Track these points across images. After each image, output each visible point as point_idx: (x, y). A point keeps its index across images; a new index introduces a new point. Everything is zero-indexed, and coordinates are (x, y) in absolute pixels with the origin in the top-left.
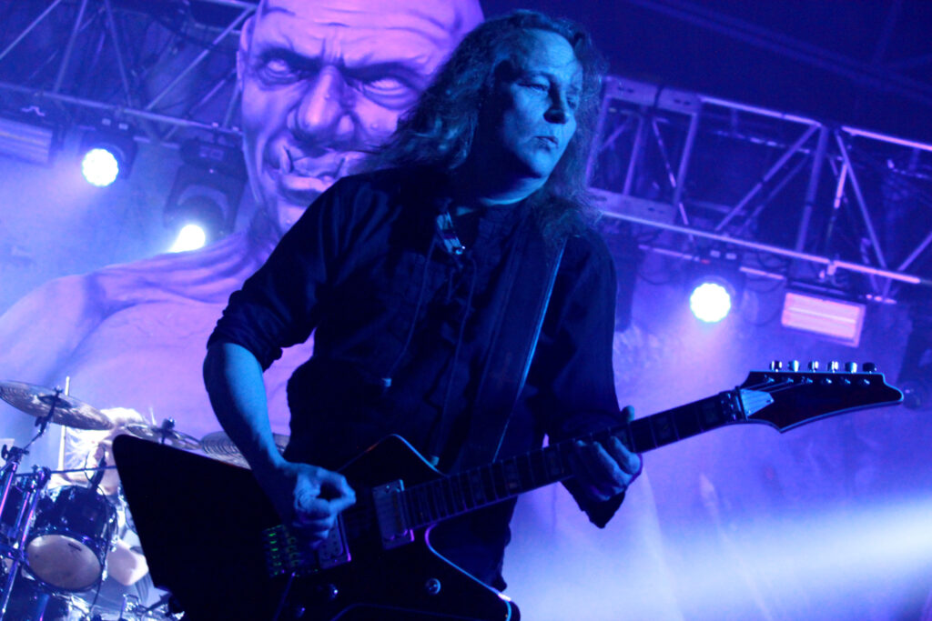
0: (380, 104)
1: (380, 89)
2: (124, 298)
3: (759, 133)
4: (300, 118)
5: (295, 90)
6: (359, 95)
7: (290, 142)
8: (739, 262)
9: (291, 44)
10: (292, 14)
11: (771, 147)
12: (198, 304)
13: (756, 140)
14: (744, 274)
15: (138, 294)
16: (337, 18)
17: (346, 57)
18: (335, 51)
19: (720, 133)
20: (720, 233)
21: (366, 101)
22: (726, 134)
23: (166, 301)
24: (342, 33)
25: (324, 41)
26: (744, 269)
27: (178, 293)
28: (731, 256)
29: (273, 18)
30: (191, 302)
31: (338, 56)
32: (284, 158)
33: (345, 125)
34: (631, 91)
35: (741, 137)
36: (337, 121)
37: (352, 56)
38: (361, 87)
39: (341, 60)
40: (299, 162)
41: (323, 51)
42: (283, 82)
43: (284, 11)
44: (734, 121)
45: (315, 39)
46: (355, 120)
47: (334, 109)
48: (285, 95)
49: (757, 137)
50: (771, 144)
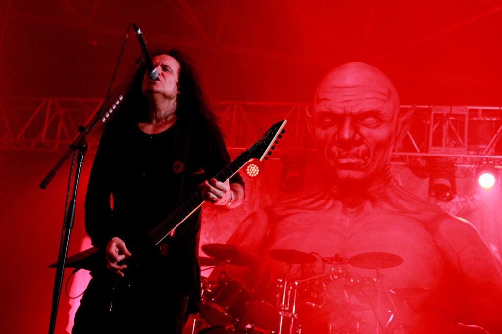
0: (368, 127)
1: (367, 121)
2: (283, 214)
3: (489, 116)
4: (341, 137)
5: (336, 127)
6: (360, 126)
7: (337, 147)
8: (494, 164)
9: (331, 111)
10: (330, 100)
11: (494, 121)
12: (313, 211)
13: (488, 119)
14: (497, 169)
15: (289, 212)
16: (347, 98)
17: (353, 112)
18: (349, 110)
19: (474, 119)
20: (485, 155)
21: (363, 127)
22: (477, 119)
23: (300, 213)
24: (350, 104)
25: (344, 108)
26: (496, 167)
27: (304, 209)
28: (491, 162)
29: (322, 103)
30: (311, 211)
31: (350, 112)
32: (337, 153)
33: (358, 137)
34: (441, 110)
35: (483, 119)
36: (354, 136)
37: (356, 111)
38: (360, 122)
39: (352, 113)
40: (343, 153)
41: (344, 111)
42: (331, 125)
43: (326, 99)
44: (480, 113)
45: (341, 108)
46: (361, 134)
47: (353, 131)
48: (332, 131)
49: (488, 118)
50: (495, 119)
